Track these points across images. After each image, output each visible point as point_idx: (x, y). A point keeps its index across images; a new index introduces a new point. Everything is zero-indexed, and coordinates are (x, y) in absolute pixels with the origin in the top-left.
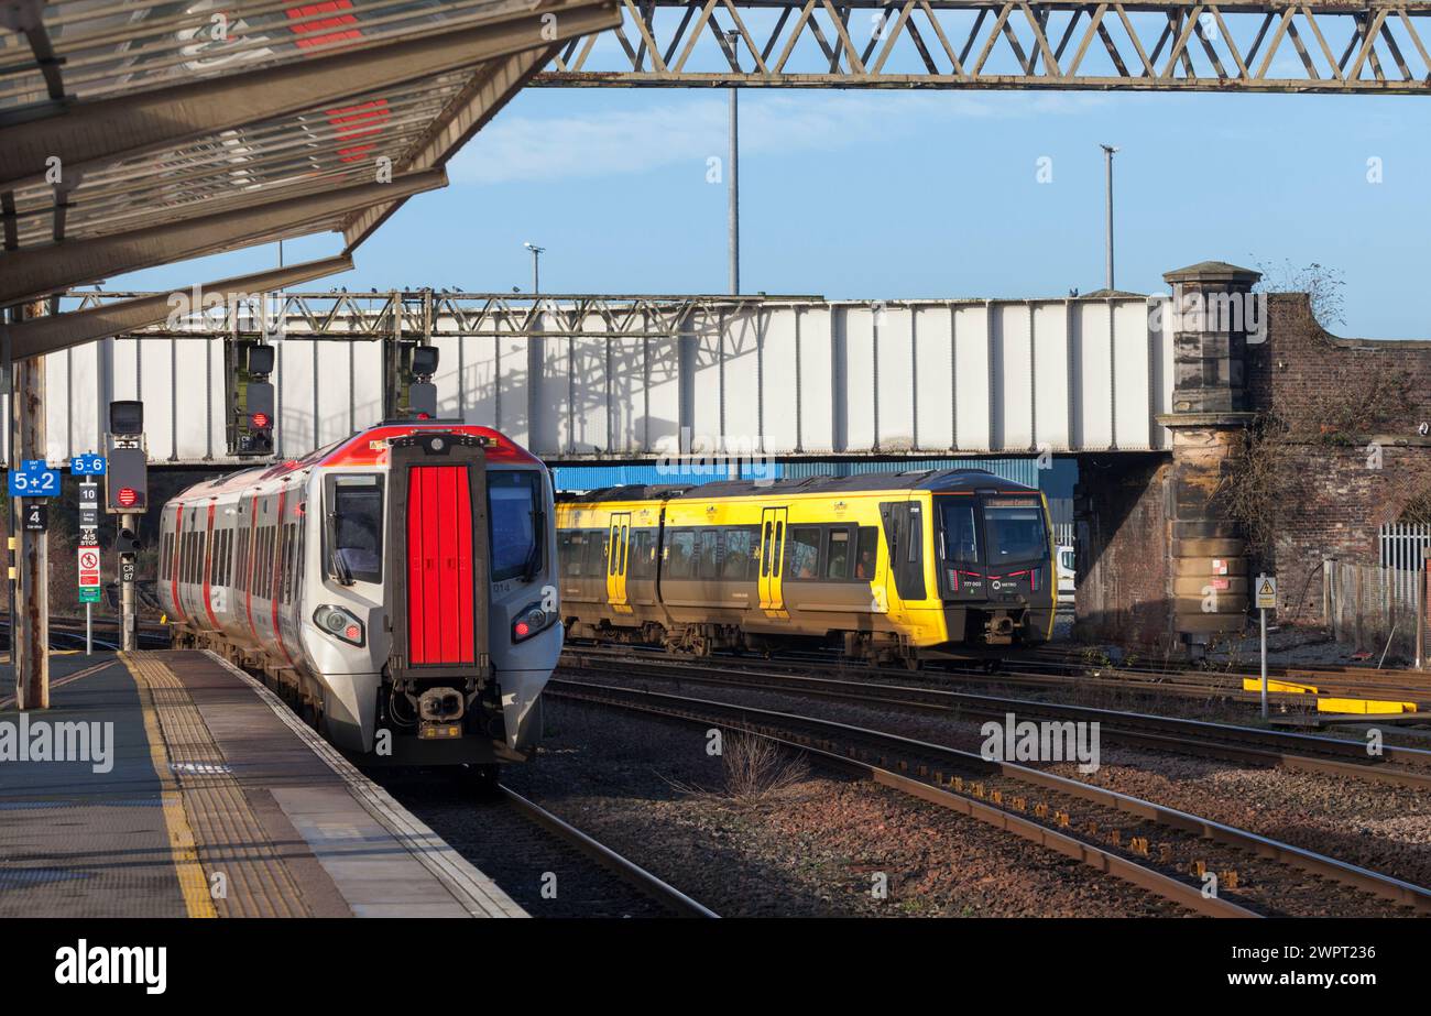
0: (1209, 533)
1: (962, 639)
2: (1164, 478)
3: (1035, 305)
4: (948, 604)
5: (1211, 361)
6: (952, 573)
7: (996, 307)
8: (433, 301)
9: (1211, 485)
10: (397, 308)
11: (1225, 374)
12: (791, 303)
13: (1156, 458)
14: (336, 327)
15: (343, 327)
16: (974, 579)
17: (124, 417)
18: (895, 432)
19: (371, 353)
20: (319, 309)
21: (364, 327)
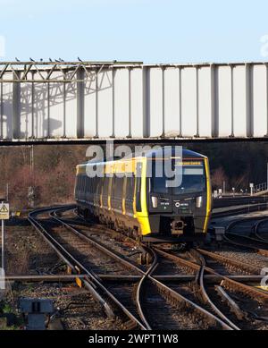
1: (158, 231)
3: (233, 66)
4: (150, 214)
6: (153, 198)
7: (215, 67)
12: (126, 66)
16: (164, 201)
18: (172, 131)
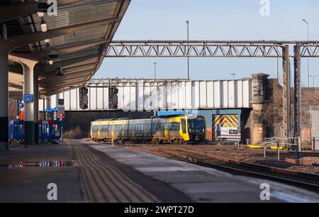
0: (259, 123)
2: (252, 113)
3: (228, 81)
5: (259, 91)
7: (221, 81)
8: (118, 81)
9: (259, 114)
10: (111, 82)
11: (262, 94)
12: (184, 80)
13: (250, 109)
14: (100, 85)
15: (101, 85)
17: (61, 102)
19: (107, 90)
20: (96, 82)
21: (105, 85)
